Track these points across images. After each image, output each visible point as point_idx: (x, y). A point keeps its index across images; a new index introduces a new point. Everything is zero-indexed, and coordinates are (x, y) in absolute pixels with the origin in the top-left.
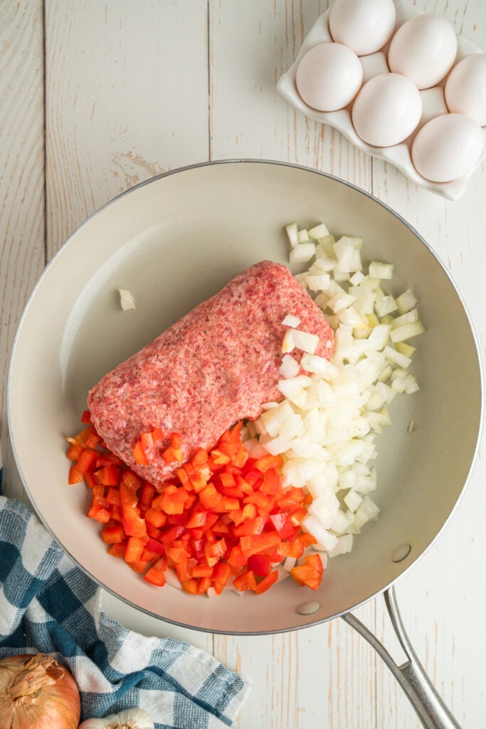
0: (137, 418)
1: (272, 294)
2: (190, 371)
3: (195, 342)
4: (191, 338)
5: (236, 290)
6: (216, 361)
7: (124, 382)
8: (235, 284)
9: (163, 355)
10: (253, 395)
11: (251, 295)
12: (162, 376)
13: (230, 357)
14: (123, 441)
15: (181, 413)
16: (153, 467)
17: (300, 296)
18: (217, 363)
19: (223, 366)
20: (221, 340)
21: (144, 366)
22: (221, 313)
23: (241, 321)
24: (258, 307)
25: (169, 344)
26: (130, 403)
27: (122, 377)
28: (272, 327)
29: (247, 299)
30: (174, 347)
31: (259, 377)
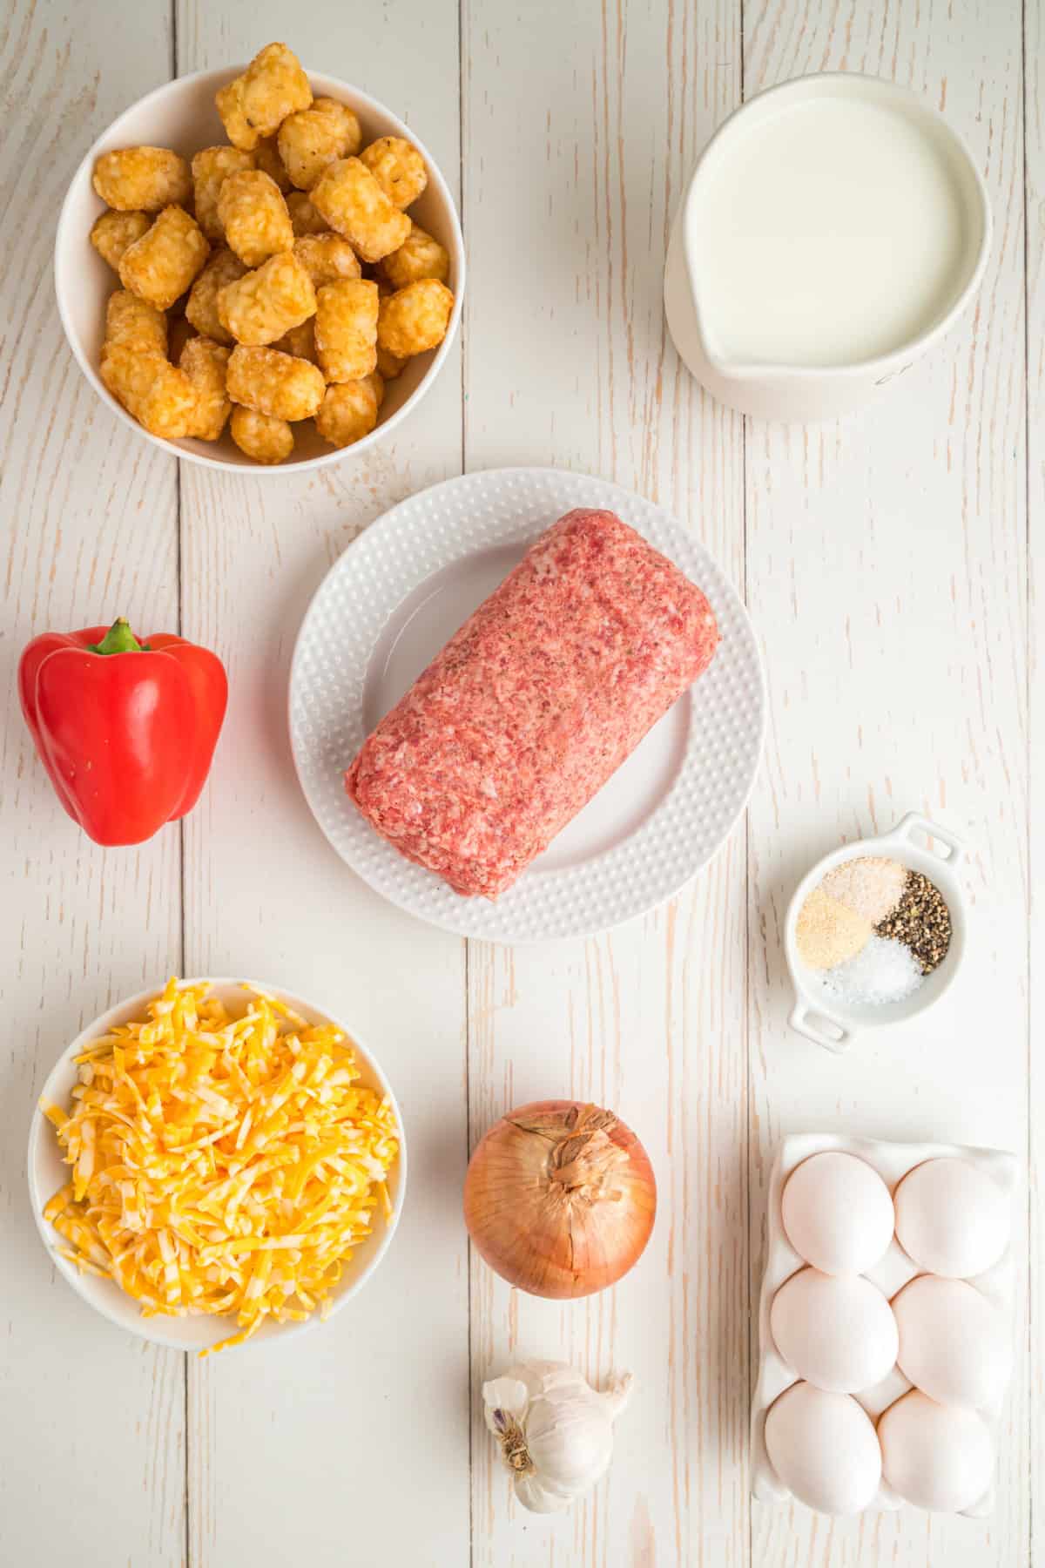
0: (438, 794)
1: (600, 556)
2: (501, 699)
3: (497, 654)
4: (487, 648)
5: (541, 562)
6: (536, 677)
7: (401, 741)
8: (535, 555)
9: (451, 685)
10: (605, 725)
11: (565, 565)
12: (458, 717)
13: (555, 668)
14: (424, 835)
15: (506, 771)
16: (480, 865)
17: (645, 552)
18: (539, 681)
19: (548, 684)
20: (536, 642)
21: (426, 709)
22: (525, 601)
23: (559, 608)
24: (582, 583)
25: (455, 666)
26: (421, 773)
27: (395, 733)
28: (611, 608)
29: (561, 572)
30: (464, 668)
31: (608, 694)
